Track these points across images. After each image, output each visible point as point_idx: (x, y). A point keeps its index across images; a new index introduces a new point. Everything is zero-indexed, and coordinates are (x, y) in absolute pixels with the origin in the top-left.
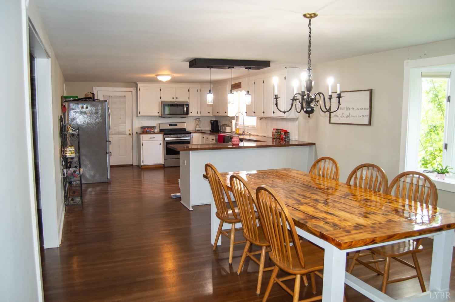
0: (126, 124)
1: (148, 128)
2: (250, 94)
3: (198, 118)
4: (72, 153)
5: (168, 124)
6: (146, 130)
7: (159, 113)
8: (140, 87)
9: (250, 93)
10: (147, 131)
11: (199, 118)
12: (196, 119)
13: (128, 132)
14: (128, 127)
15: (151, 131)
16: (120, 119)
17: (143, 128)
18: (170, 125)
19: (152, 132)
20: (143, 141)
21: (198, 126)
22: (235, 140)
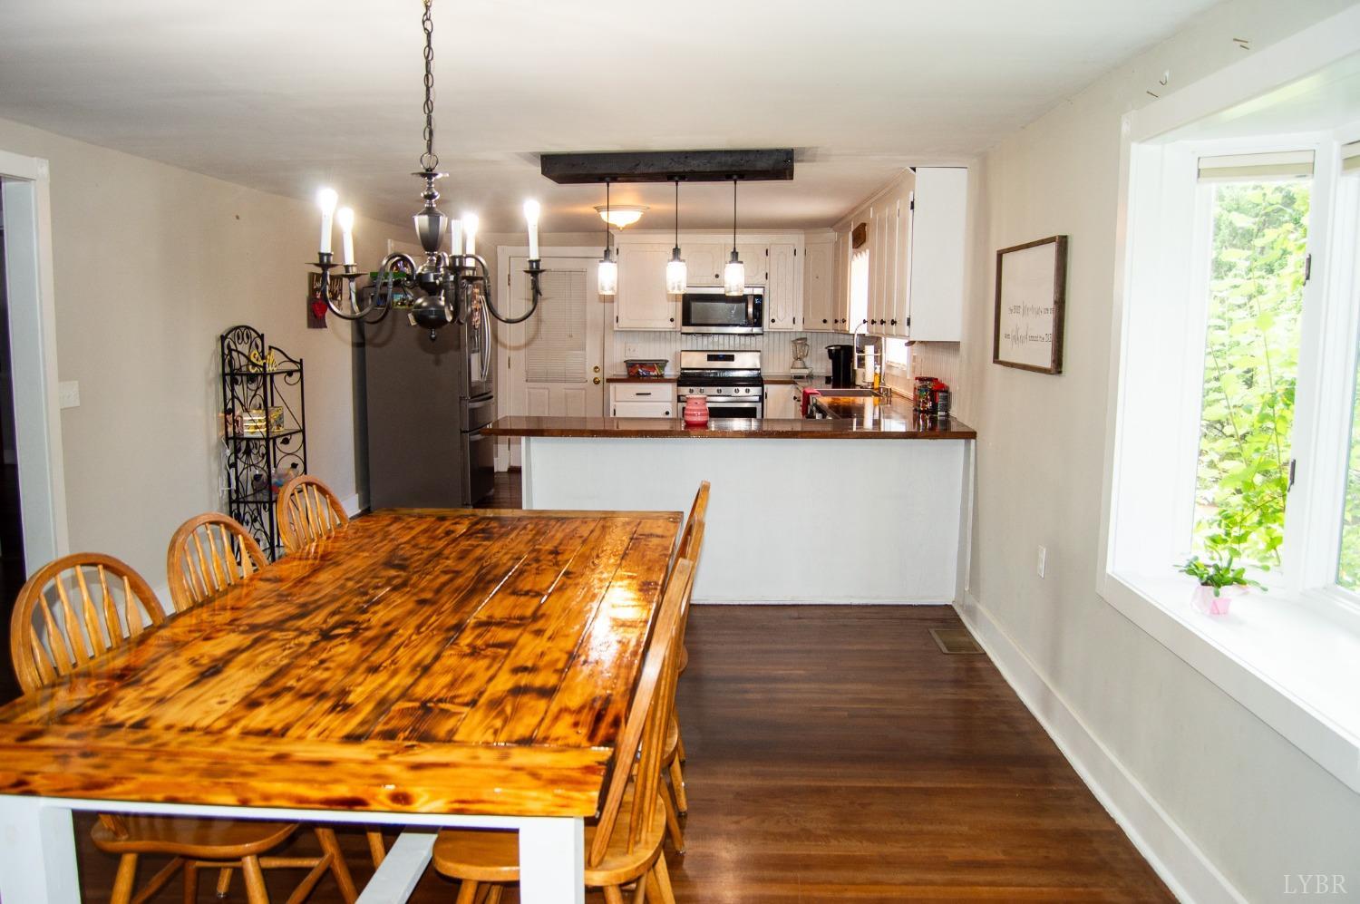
0: (584, 349)
1: (643, 364)
2: (741, 262)
3: (801, 339)
4: (256, 427)
5: (706, 355)
6: (635, 371)
7: (672, 320)
8: (618, 244)
9: (739, 259)
10: (638, 372)
11: (805, 339)
12: (794, 342)
13: (591, 375)
14: (592, 359)
15: (651, 373)
16: (571, 336)
17: (631, 365)
18: (711, 358)
19: (655, 376)
20: (617, 403)
21: (799, 364)
22: (694, 410)
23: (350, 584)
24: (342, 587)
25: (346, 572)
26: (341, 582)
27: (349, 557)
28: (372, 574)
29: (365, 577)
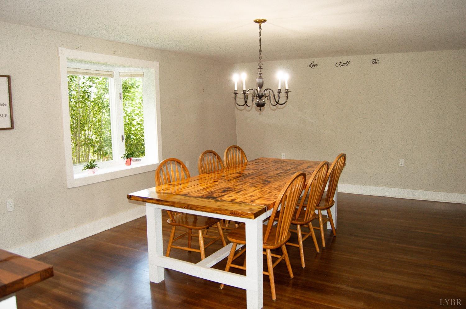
23: (282, 178)
24: (285, 177)
25: (282, 181)
26: (285, 179)
27: (281, 185)
28: (276, 180)
29: (278, 179)
